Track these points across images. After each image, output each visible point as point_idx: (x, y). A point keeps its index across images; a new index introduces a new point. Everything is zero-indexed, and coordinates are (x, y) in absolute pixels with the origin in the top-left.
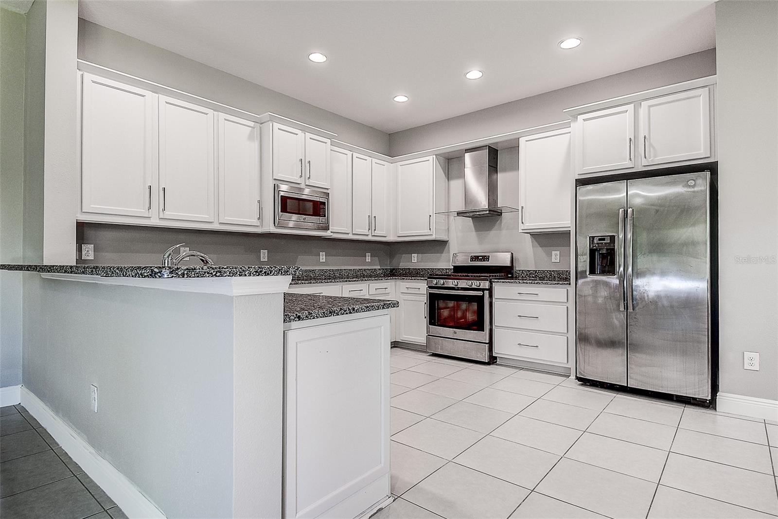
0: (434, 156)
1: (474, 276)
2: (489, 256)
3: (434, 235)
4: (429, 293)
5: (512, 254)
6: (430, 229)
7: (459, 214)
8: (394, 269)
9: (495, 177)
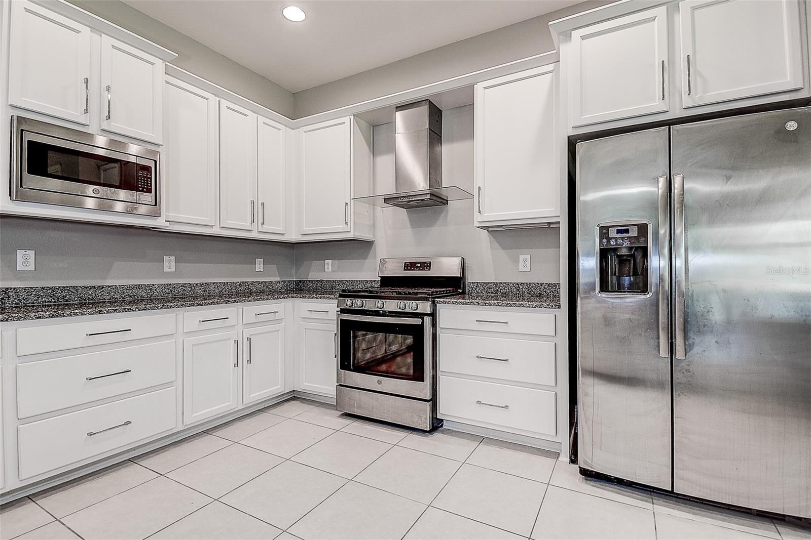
0: (352, 117)
1: (410, 293)
2: (430, 262)
3: (352, 231)
4: (341, 319)
5: (463, 260)
6: (346, 223)
7: (387, 200)
8: (300, 281)
9: (438, 149)
